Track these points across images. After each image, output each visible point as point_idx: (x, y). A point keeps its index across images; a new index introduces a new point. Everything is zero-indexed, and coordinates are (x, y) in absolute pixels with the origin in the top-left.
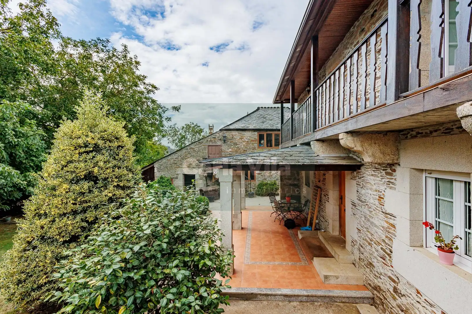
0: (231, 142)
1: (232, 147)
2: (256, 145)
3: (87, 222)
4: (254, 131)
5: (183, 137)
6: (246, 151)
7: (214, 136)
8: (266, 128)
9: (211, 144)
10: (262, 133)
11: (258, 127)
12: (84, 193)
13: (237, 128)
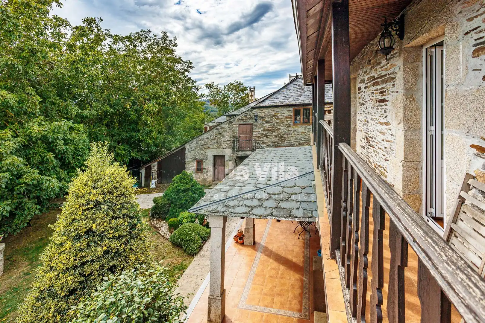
0: (263, 120)
1: (265, 125)
2: (291, 122)
3: (84, 276)
4: (289, 107)
5: (225, 97)
6: (280, 129)
7: (246, 115)
8: (303, 102)
9: (242, 123)
10: (298, 108)
11: (293, 102)
12: (84, 249)
13: (270, 104)
